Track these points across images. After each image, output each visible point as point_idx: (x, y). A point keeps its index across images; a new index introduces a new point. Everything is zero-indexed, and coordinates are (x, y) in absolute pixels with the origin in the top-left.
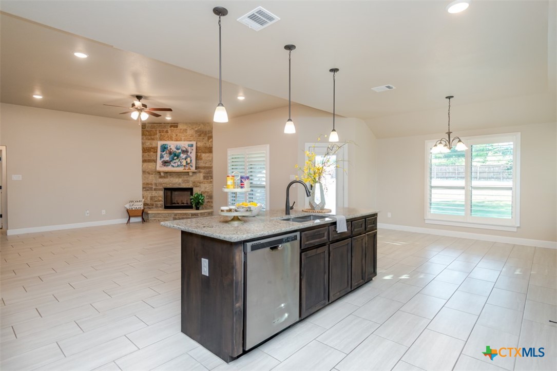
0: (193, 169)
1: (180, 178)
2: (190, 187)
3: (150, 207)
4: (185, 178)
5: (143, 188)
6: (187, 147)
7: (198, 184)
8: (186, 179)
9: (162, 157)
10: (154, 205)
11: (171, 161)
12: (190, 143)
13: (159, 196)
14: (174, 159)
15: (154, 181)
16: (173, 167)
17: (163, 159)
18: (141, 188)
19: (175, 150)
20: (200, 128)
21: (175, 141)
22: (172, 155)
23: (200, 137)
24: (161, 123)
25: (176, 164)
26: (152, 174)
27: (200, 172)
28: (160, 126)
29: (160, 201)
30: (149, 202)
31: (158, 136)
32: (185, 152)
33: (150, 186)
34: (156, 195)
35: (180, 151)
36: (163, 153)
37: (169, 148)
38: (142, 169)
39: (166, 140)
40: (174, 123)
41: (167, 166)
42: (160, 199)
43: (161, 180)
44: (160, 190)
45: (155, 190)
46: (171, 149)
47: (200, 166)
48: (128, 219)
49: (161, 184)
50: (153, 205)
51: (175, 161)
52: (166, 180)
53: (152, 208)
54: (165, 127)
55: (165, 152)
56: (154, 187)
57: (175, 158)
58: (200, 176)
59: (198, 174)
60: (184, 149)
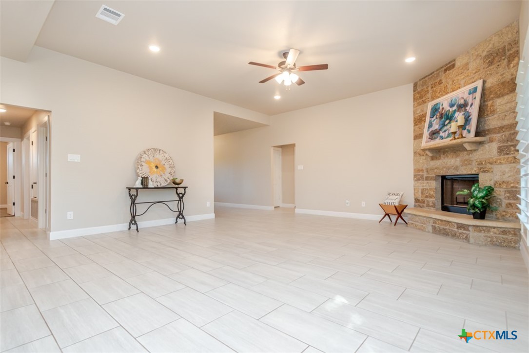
0: (471, 136)
1: (457, 156)
2: (473, 172)
3: (421, 204)
4: (464, 156)
5: (415, 176)
6: (466, 96)
7: (489, 166)
8: (467, 157)
9: (430, 125)
10: (426, 202)
11: (440, 130)
12: (472, 86)
13: (431, 189)
14: (444, 125)
15: (425, 166)
16: (442, 138)
17: (431, 129)
18: (413, 176)
19: (449, 108)
20: (491, 46)
21: (451, 92)
22: (443, 119)
23: (492, 67)
24: (433, 72)
25: (447, 133)
26: (423, 155)
27: (491, 141)
28: (432, 77)
29: (431, 198)
30: (420, 197)
31: (429, 95)
32: (462, 106)
33: (421, 173)
34: (428, 187)
35: (455, 108)
36: (433, 119)
37: (441, 107)
38: (414, 150)
39: (439, 97)
40: (449, 63)
41: (435, 138)
42: (432, 193)
43: (434, 164)
44: (431, 179)
45: (427, 178)
46: (443, 108)
47: (491, 127)
48: (383, 216)
49: (432, 169)
50: (424, 202)
51: (445, 128)
52: (438, 163)
53: (423, 206)
54: (438, 75)
55: (435, 118)
56: (425, 175)
57: (447, 121)
58: (491, 149)
59: (486, 146)
60: (462, 102)
